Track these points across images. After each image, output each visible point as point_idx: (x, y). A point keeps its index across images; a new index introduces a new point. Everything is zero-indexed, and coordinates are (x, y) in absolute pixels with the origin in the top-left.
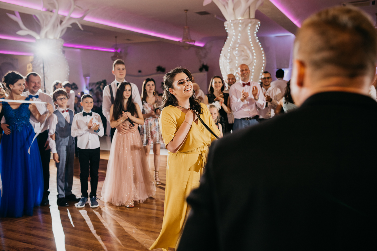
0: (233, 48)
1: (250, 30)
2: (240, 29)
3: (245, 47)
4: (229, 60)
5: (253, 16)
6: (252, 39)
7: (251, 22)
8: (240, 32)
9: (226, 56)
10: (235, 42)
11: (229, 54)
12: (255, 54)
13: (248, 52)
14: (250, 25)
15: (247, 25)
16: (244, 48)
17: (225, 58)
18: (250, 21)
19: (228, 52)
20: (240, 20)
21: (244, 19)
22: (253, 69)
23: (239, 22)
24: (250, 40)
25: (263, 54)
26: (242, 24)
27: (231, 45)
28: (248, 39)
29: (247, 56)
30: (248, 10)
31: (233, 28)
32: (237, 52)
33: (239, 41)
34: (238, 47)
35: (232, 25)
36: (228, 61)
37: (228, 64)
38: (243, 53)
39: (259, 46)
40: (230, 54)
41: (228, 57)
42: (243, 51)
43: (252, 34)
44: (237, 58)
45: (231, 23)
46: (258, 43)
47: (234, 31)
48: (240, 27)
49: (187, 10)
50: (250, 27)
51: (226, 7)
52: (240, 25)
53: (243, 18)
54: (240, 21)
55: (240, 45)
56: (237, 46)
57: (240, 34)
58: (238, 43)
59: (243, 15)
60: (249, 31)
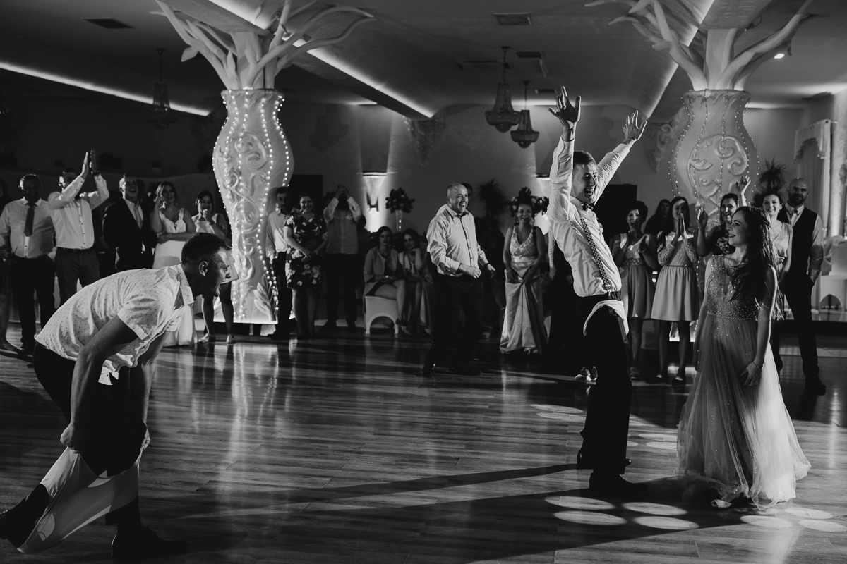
0: (235, 138)
1: (264, 108)
2: (246, 106)
3: (255, 138)
4: (227, 158)
5: (270, 85)
6: (267, 125)
7: (265, 96)
8: (247, 111)
9: (222, 150)
10: (238, 128)
11: (227, 149)
12: (271, 151)
13: (260, 146)
14: (264, 100)
15: (258, 100)
16: (253, 139)
17: (220, 154)
18: (263, 93)
19: (226, 145)
20: (247, 90)
21: (254, 90)
22: (267, 175)
23: (244, 95)
24: (264, 126)
25: (287, 150)
26: (250, 97)
27: (230, 132)
28: (261, 124)
29: (258, 153)
30: (261, 74)
31: (234, 103)
32: (240, 146)
33: (244, 126)
34: (242, 137)
35: (233, 97)
36: (225, 160)
37: (225, 164)
38: (251, 148)
39: (280, 136)
40: (229, 148)
41: (225, 154)
42: (250, 144)
43: (269, 116)
44: (240, 155)
45: (232, 94)
46: (278, 131)
47: (236, 108)
48: (247, 103)
49: (162, 50)
50: (263, 103)
51: (225, 65)
52: (247, 100)
53: (252, 88)
54: (247, 93)
55: (245, 133)
56: (242, 134)
57: (246, 115)
58: (243, 129)
59: (251, 84)
60: (262, 111)
